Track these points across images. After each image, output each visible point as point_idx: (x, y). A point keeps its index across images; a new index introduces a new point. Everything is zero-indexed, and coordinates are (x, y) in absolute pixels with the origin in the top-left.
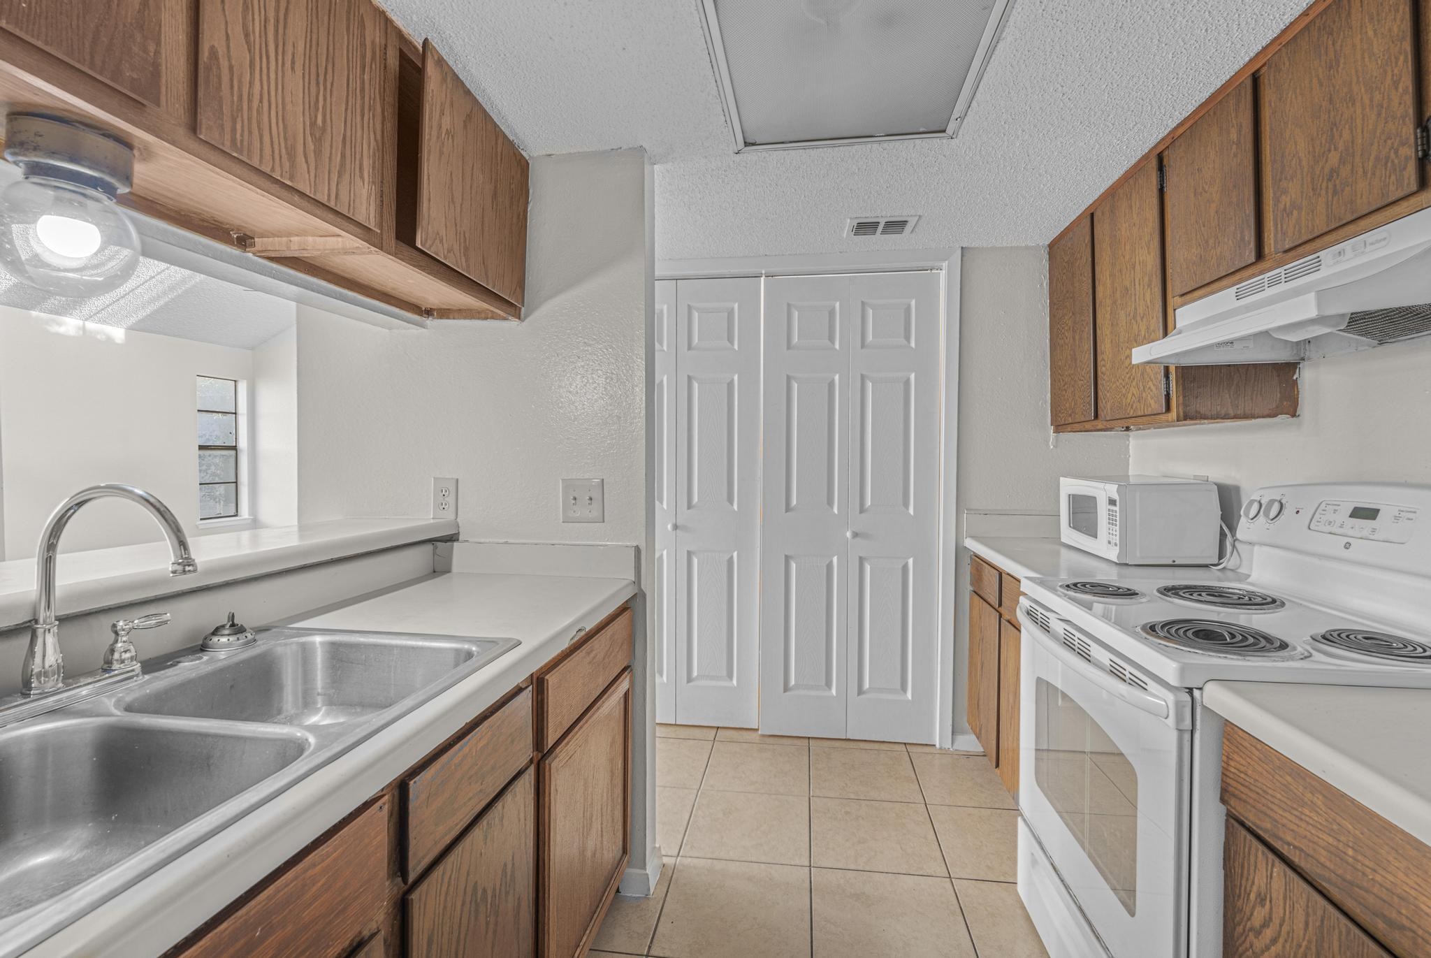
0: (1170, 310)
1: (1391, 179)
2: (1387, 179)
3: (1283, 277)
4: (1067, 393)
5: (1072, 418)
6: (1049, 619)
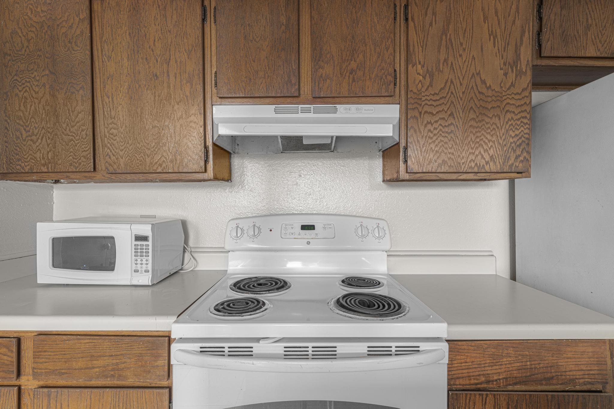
0: (208, 105)
1: (383, 87)
2: (381, 86)
3: (312, 110)
4: (37, 144)
5: (48, 168)
6: (252, 348)
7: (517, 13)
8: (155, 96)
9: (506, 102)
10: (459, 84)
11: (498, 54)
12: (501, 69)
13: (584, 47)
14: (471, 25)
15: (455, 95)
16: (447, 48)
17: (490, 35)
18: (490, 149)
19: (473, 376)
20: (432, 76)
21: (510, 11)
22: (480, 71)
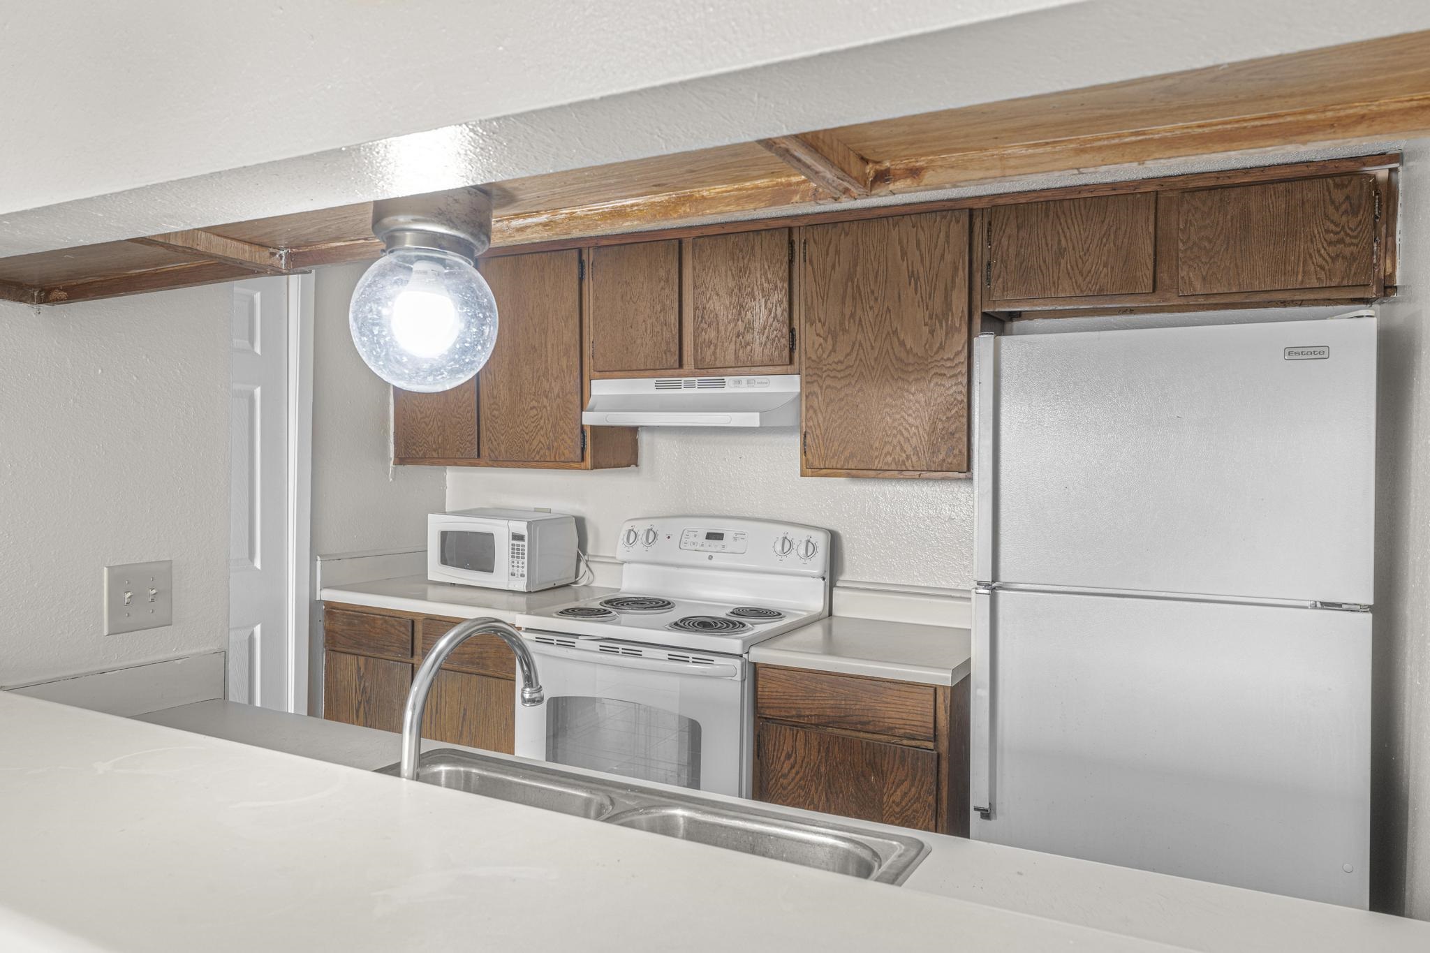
0: (586, 379)
1: (776, 353)
2: (773, 353)
3: (697, 384)
4: (430, 426)
5: (438, 453)
6: (574, 643)
7: (946, 245)
8: (533, 372)
9: (933, 372)
10: (869, 348)
11: (921, 303)
12: (926, 324)
13: (1054, 283)
14: (885, 265)
15: (865, 362)
16: (854, 298)
17: (910, 277)
18: (912, 437)
19: (784, 708)
20: (835, 338)
21: (937, 242)
22: (897, 329)
